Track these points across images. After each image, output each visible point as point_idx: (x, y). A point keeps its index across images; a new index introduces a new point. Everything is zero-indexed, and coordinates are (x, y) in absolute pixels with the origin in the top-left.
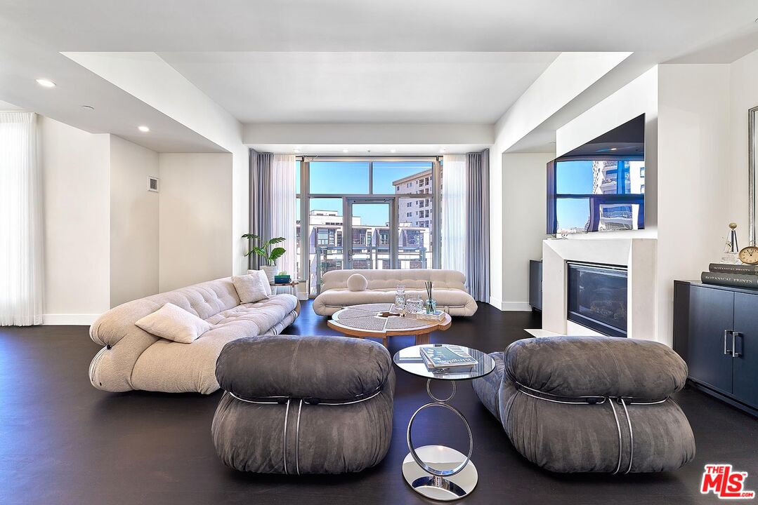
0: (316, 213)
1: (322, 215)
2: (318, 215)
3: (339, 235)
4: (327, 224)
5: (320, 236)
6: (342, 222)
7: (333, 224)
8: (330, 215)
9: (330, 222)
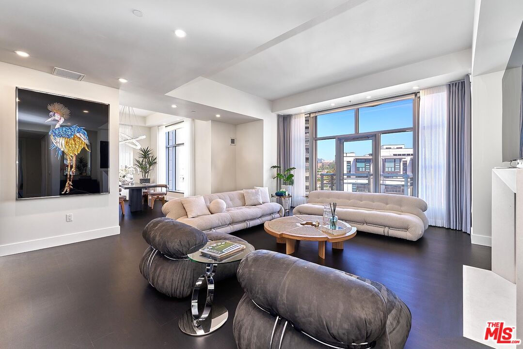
0: (385, 147)
1: (390, 148)
2: (387, 148)
3: (405, 164)
4: (394, 155)
5: (387, 165)
6: (412, 153)
7: (400, 155)
8: (397, 148)
9: (397, 153)
